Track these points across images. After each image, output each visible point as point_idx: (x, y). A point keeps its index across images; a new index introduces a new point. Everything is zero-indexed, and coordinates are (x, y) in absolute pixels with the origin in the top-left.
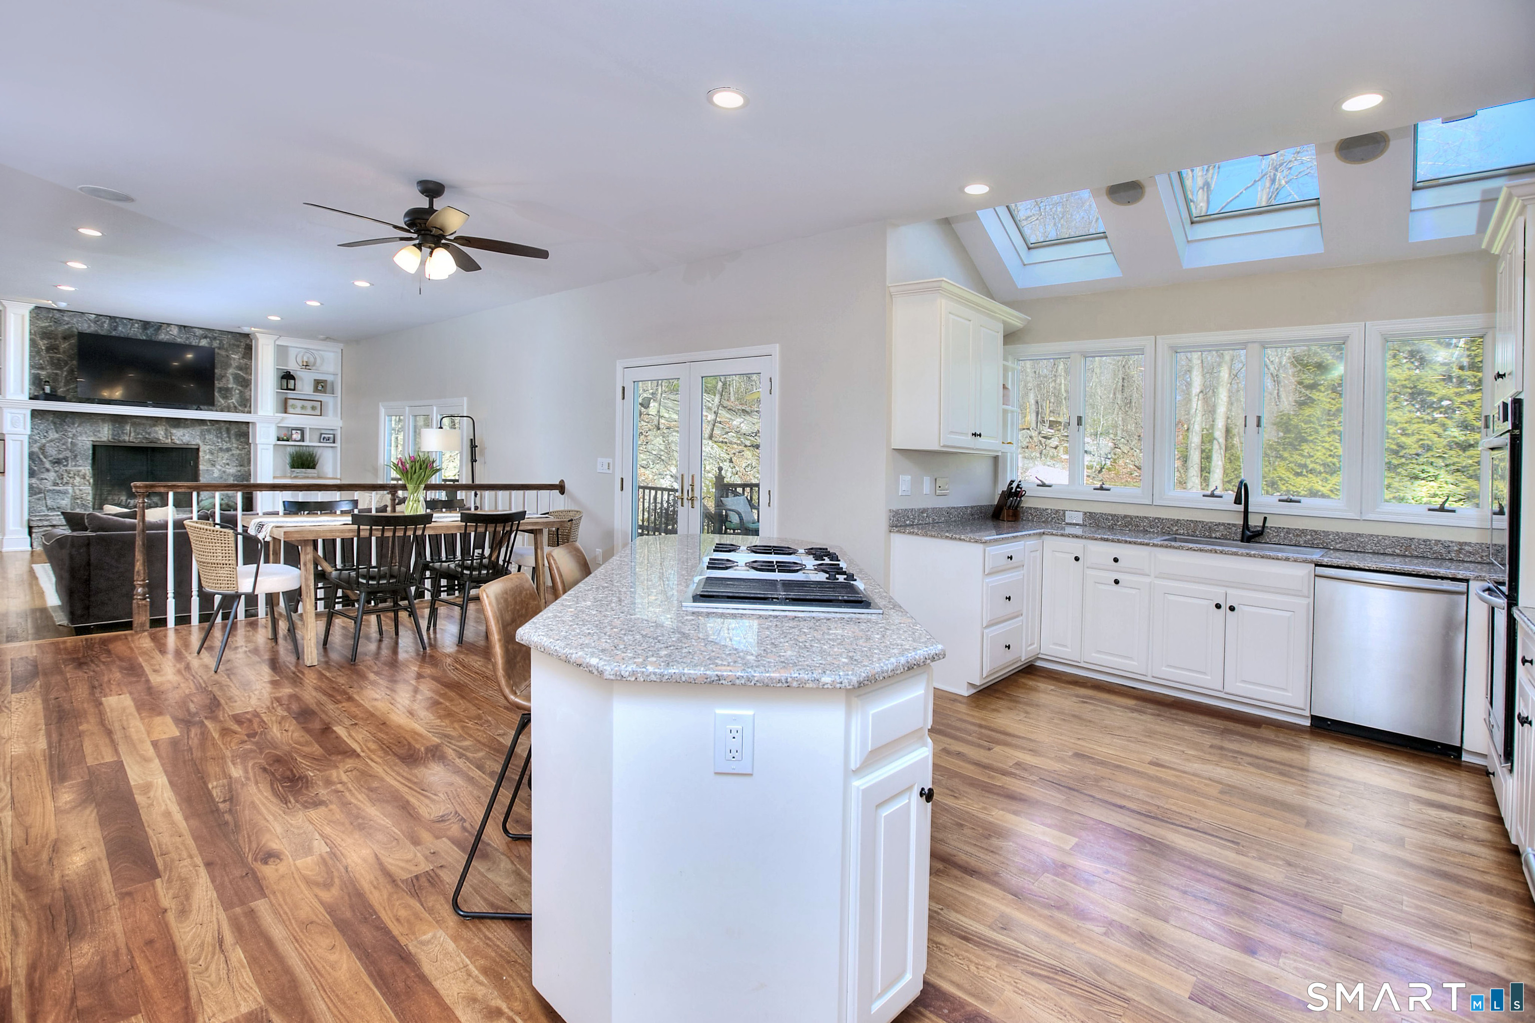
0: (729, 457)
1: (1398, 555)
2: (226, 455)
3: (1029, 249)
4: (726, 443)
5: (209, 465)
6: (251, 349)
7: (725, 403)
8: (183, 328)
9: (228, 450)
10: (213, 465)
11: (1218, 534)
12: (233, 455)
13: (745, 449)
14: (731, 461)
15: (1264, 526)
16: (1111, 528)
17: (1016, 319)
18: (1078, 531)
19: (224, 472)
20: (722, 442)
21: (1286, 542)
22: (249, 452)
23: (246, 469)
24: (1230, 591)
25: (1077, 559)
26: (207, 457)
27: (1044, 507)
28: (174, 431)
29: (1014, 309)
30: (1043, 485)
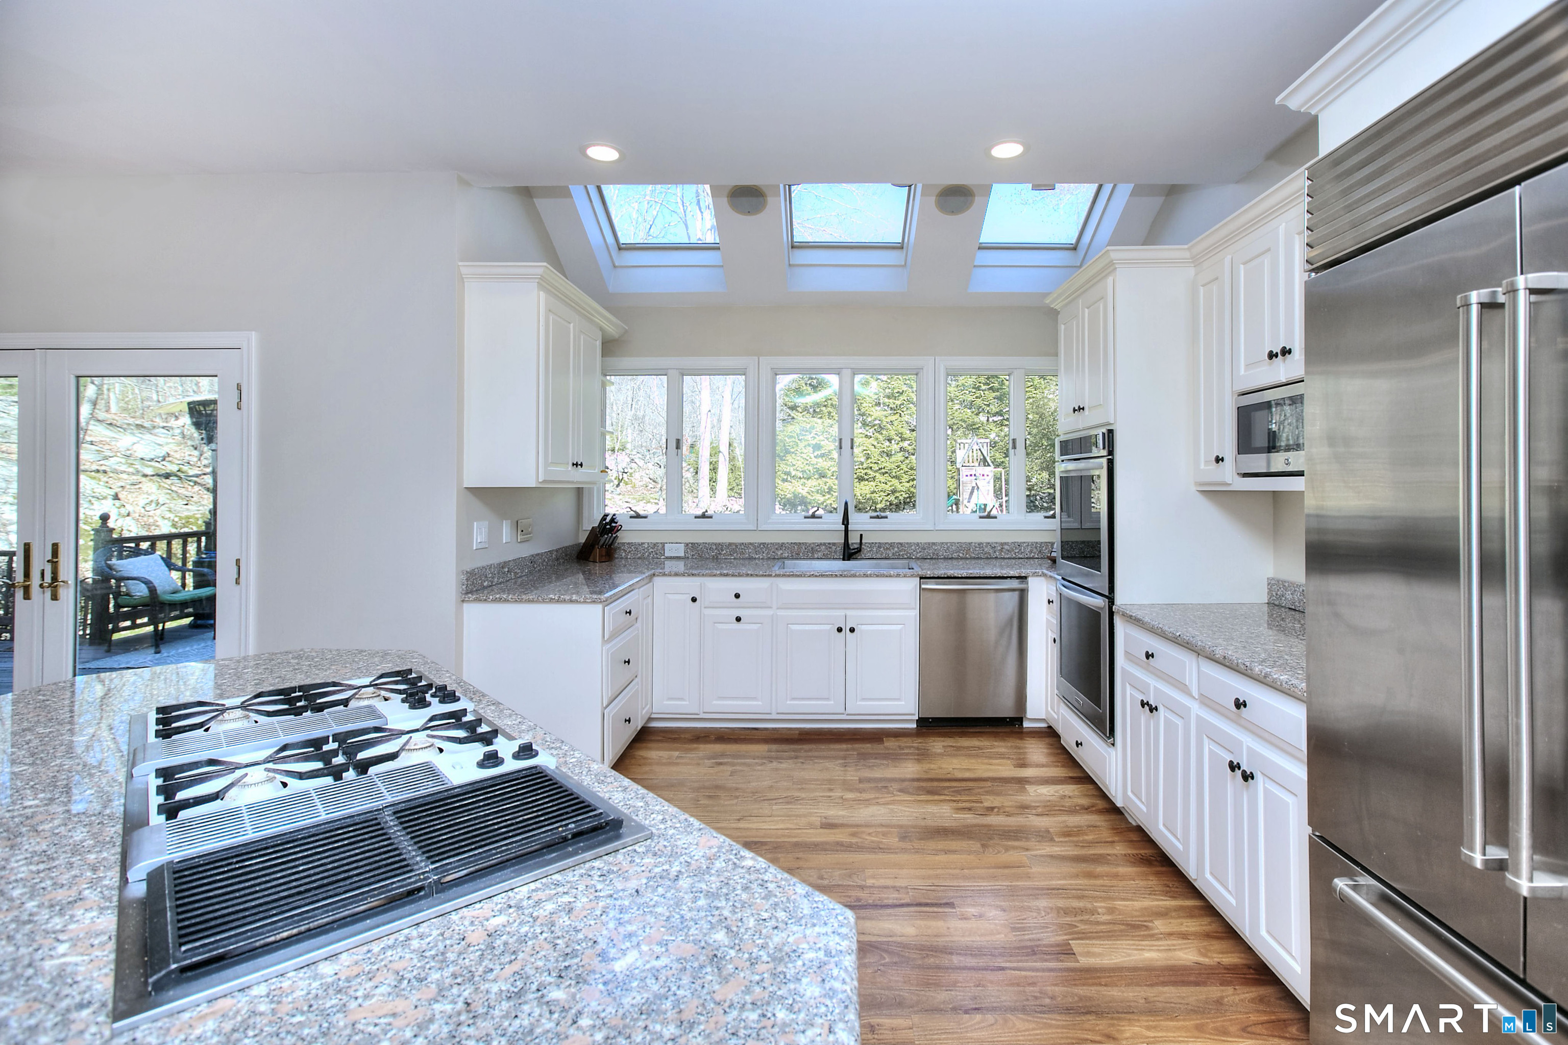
0: (112, 492)
1: (962, 558)
3: (620, 249)
4: (105, 472)
7: (101, 415)
11: (820, 555)
13: (144, 479)
14: (116, 497)
15: (861, 543)
16: (716, 559)
17: (612, 327)
18: (680, 566)
20: (98, 471)
21: (879, 556)
24: (849, 613)
25: (694, 600)
27: (640, 541)
29: (614, 315)
30: (638, 516)
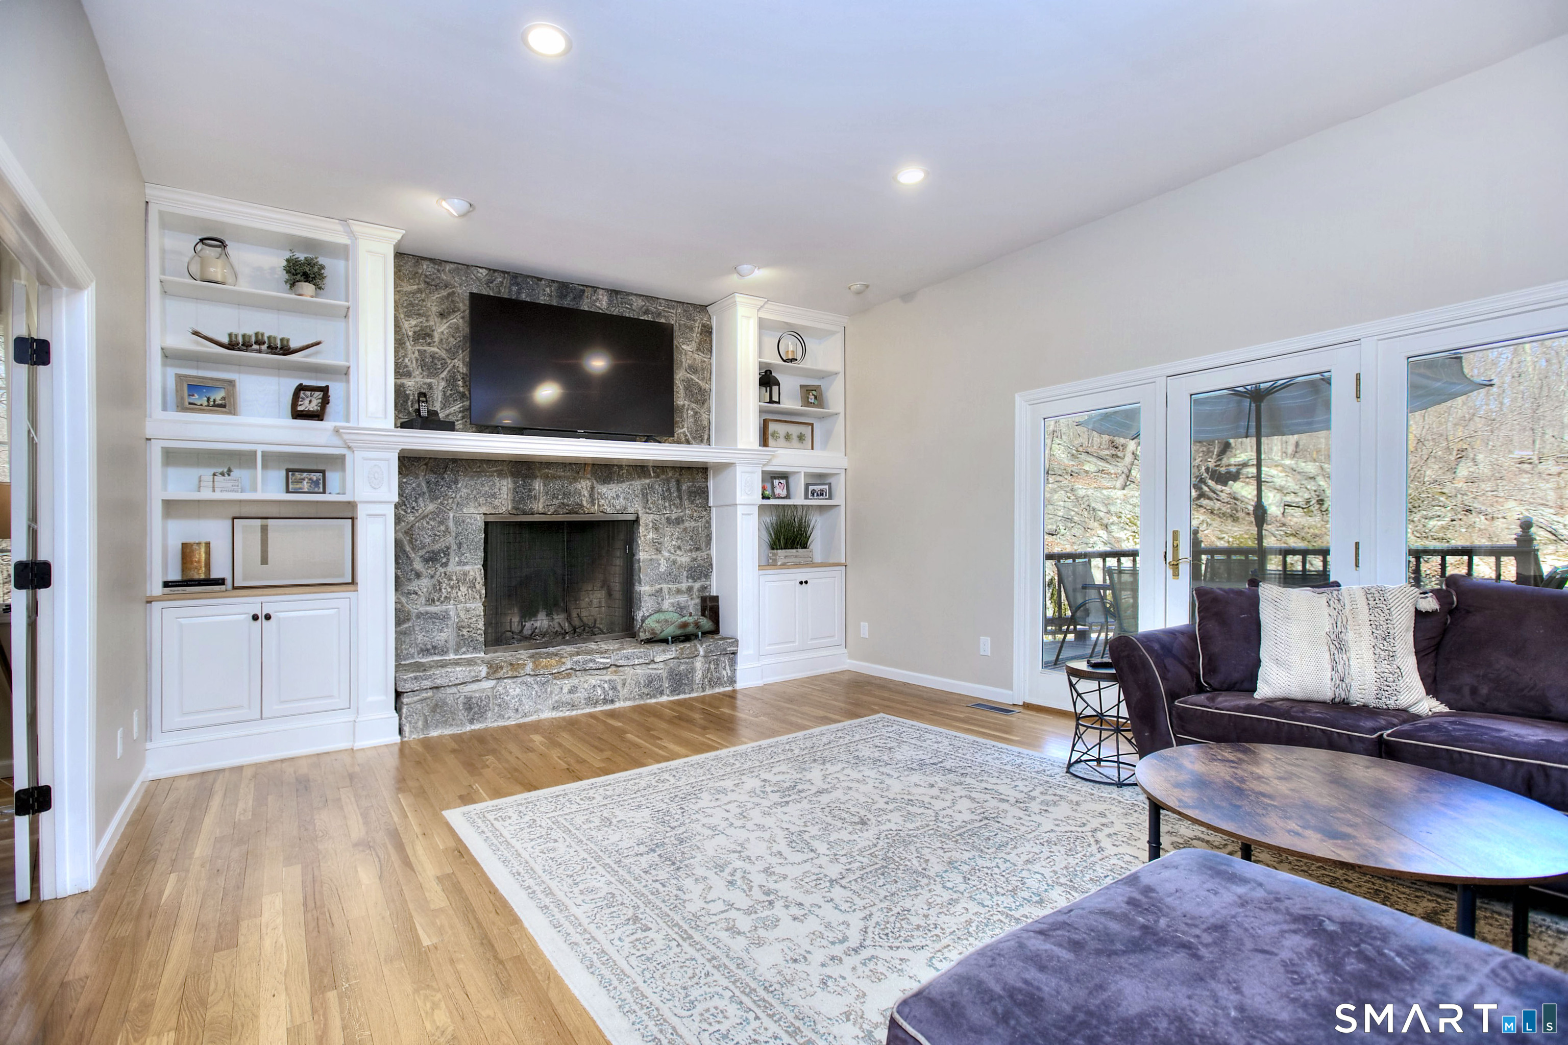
2: (677, 531)
5: (653, 551)
6: (711, 333)
8: (614, 293)
9: (679, 521)
10: (659, 551)
12: (685, 529)
19: (674, 562)
22: (709, 522)
23: (704, 554)
26: (651, 535)
28: (603, 489)
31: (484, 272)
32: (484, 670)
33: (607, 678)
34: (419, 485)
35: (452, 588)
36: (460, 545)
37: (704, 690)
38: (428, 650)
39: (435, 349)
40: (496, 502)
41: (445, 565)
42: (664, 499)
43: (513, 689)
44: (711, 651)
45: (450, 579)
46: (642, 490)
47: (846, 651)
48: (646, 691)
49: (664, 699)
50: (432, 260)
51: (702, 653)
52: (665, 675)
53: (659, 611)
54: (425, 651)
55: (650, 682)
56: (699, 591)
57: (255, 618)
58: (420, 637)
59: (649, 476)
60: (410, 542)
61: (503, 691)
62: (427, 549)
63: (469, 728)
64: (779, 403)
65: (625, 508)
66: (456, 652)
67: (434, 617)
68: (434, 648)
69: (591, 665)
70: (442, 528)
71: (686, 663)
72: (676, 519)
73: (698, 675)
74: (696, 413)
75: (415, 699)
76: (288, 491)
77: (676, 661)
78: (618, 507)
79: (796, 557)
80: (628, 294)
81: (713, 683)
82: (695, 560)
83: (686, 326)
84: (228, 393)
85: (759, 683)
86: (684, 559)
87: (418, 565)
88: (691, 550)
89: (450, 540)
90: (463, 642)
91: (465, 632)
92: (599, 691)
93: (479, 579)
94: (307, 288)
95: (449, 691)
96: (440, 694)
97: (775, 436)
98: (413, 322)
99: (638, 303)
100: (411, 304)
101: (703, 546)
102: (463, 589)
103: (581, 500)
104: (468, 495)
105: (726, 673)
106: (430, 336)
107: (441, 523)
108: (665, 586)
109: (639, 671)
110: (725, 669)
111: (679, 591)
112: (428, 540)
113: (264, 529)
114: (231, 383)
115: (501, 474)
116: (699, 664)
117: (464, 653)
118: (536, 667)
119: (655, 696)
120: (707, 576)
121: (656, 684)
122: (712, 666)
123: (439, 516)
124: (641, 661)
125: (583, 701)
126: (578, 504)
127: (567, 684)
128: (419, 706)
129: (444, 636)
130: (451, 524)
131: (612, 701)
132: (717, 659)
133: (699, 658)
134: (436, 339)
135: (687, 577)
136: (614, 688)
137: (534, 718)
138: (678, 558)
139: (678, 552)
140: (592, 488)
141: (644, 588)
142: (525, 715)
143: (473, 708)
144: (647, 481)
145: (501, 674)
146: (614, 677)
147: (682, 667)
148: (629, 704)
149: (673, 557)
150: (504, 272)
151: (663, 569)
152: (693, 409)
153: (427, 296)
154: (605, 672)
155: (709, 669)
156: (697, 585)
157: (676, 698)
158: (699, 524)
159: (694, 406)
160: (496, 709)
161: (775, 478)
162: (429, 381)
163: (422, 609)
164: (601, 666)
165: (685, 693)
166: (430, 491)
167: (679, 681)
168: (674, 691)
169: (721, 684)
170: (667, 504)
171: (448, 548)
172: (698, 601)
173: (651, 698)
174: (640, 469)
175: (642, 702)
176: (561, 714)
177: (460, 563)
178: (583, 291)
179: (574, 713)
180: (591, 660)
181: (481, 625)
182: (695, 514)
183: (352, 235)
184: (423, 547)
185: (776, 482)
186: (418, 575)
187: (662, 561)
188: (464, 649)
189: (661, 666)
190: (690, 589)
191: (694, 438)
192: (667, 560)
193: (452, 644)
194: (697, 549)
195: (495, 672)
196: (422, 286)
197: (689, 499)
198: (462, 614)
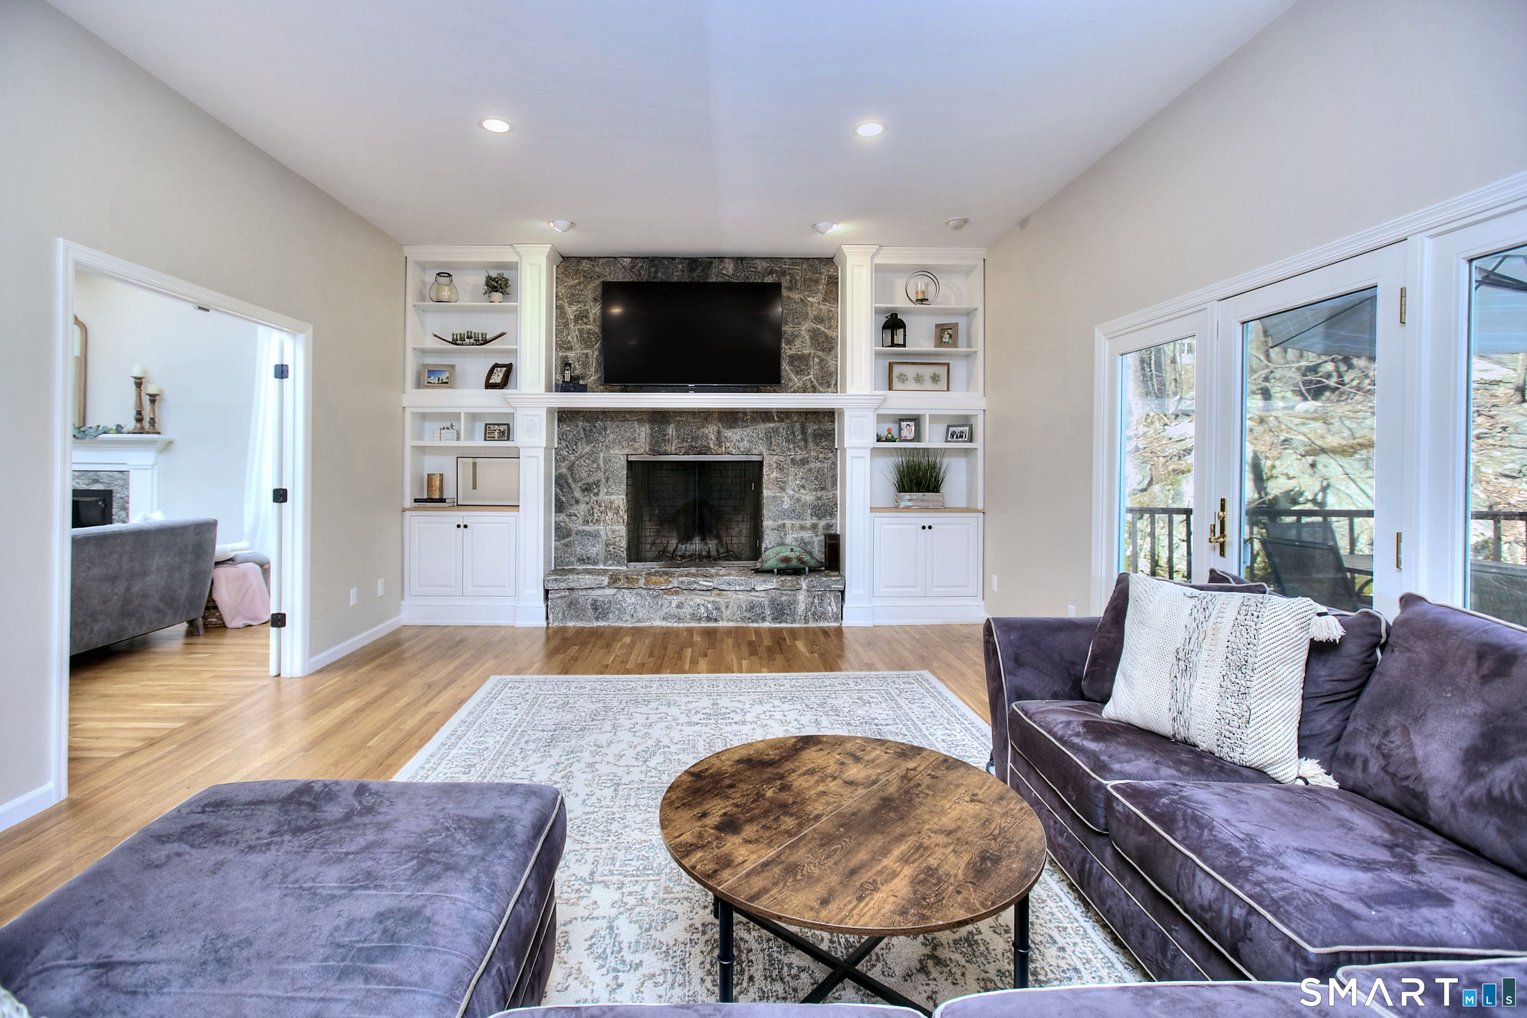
2: (801, 472)
5: (777, 489)
6: (837, 283)
8: (739, 260)
9: (804, 462)
10: (783, 489)
12: (810, 470)
19: (798, 500)
22: (834, 463)
23: (829, 494)
26: (774, 475)
28: (728, 433)
31: (628, 260)
32: (606, 580)
33: (711, 599)
34: (578, 432)
35: (601, 513)
36: (607, 479)
37: (807, 621)
38: (583, 560)
39: (591, 327)
40: (636, 445)
41: (597, 494)
42: (788, 441)
43: (629, 598)
44: (814, 587)
45: (600, 506)
46: (766, 433)
47: (983, 603)
48: (748, 615)
49: (766, 625)
50: (589, 258)
51: (804, 587)
52: (766, 603)
53: (782, 544)
54: (582, 560)
55: (751, 608)
56: (824, 528)
57: (459, 526)
58: (578, 549)
59: (774, 421)
60: (572, 476)
61: (621, 599)
62: (584, 481)
63: (595, 624)
64: (904, 345)
65: (750, 450)
66: (605, 564)
67: (588, 534)
68: (588, 558)
69: (696, 586)
70: (595, 466)
71: (788, 595)
72: (801, 460)
73: (801, 607)
74: (822, 360)
75: (557, 595)
76: (485, 440)
77: (778, 592)
78: (742, 449)
79: (922, 501)
80: (753, 259)
81: (817, 617)
82: (820, 499)
83: (811, 280)
84: (450, 374)
85: (869, 623)
86: (808, 497)
87: (578, 494)
88: (816, 490)
89: (600, 475)
90: (611, 556)
91: (611, 548)
92: (703, 610)
93: (622, 507)
94: (497, 296)
95: (581, 593)
96: (575, 594)
97: (903, 378)
98: (574, 308)
99: (761, 266)
100: (573, 295)
101: (829, 485)
102: (610, 514)
103: (708, 443)
104: (615, 439)
105: (833, 608)
106: (586, 317)
107: (594, 461)
108: (788, 523)
109: (741, 596)
110: (830, 605)
111: (802, 528)
112: (584, 475)
113: (474, 464)
114: (453, 367)
115: (640, 421)
116: (802, 597)
117: (610, 565)
118: (647, 582)
119: (756, 621)
120: (832, 515)
121: (758, 610)
122: (816, 601)
123: (592, 456)
124: (742, 588)
125: (688, 616)
126: (705, 447)
127: (675, 600)
128: (559, 601)
129: (596, 550)
130: (601, 463)
131: (716, 620)
132: (822, 595)
133: (802, 592)
134: (591, 319)
135: (811, 515)
136: (718, 609)
137: (647, 624)
138: (803, 497)
139: (802, 491)
140: (719, 432)
141: (768, 523)
142: (639, 621)
143: (599, 609)
144: (772, 425)
145: (618, 585)
146: (718, 599)
147: (784, 598)
148: (731, 624)
149: (797, 495)
150: (644, 258)
151: (786, 506)
152: (818, 357)
153: (585, 287)
154: (709, 593)
155: (812, 603)
156: (822, 523)
157: (778, 625)
158: (826, 465)
159: (820, 353)
160: (617, 612)
161: (903, 420)
162: (585, 351)
163: (580, 528)
164: (704, 588)
165: (787, 622)
166: (586, 437)
167: (780, 611)
168: (774, 619)
169: (825, 619)
170: (791, 446)
171: (599, 481)
172: (822, 538)
173: (753, 622)
174: (765, 415)
175: (744, 625)
176: (670, 625)
177: (607, 493)
178: (711, 263)
179: (681, 625)
180: (695, 582)
181: (624, 544)
182: (821, 456)
183: (518, 253)
184: (581, 480)
185: (904, 424)
186: (577, 502)
187: (786, 499)
188: (610, 562)
189: (762, 594)
190: (814, 527)
191: (821, 384)
192: (791, 498)
193: (602, 556)
194: (823, 489)
195: (614, 582)
196: (582, 279)
197: (813, 441)
198: (609, 534)
